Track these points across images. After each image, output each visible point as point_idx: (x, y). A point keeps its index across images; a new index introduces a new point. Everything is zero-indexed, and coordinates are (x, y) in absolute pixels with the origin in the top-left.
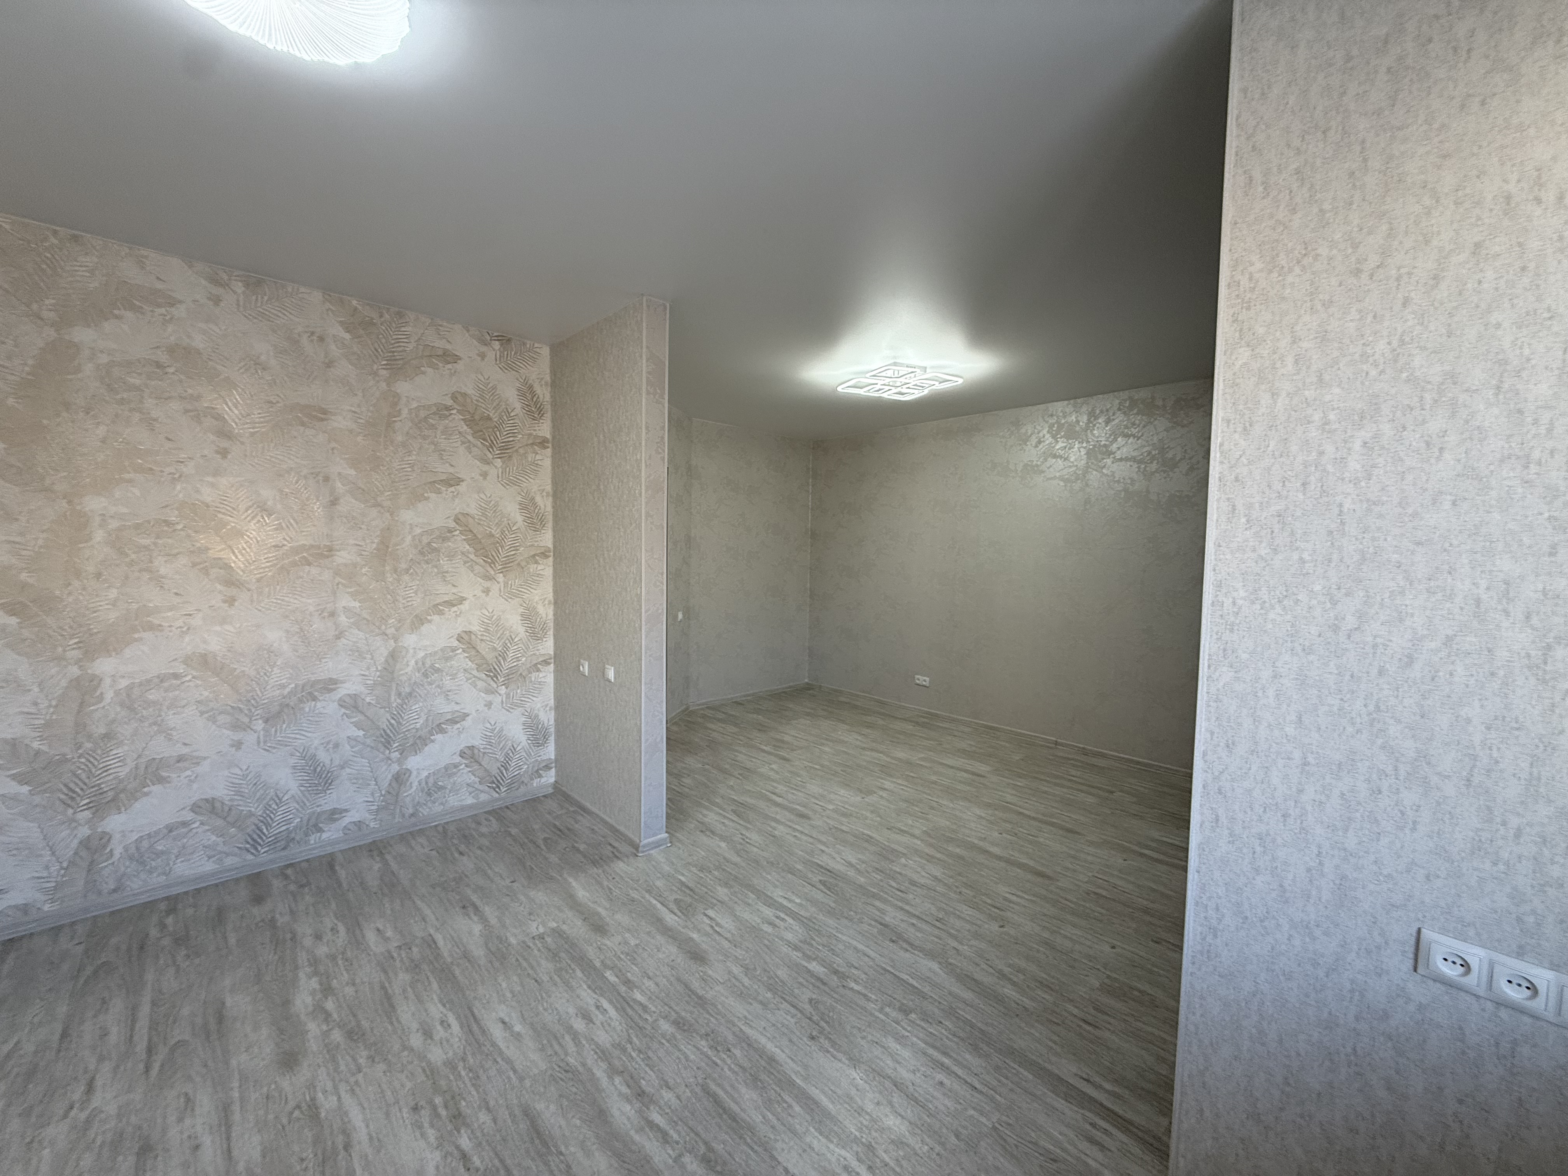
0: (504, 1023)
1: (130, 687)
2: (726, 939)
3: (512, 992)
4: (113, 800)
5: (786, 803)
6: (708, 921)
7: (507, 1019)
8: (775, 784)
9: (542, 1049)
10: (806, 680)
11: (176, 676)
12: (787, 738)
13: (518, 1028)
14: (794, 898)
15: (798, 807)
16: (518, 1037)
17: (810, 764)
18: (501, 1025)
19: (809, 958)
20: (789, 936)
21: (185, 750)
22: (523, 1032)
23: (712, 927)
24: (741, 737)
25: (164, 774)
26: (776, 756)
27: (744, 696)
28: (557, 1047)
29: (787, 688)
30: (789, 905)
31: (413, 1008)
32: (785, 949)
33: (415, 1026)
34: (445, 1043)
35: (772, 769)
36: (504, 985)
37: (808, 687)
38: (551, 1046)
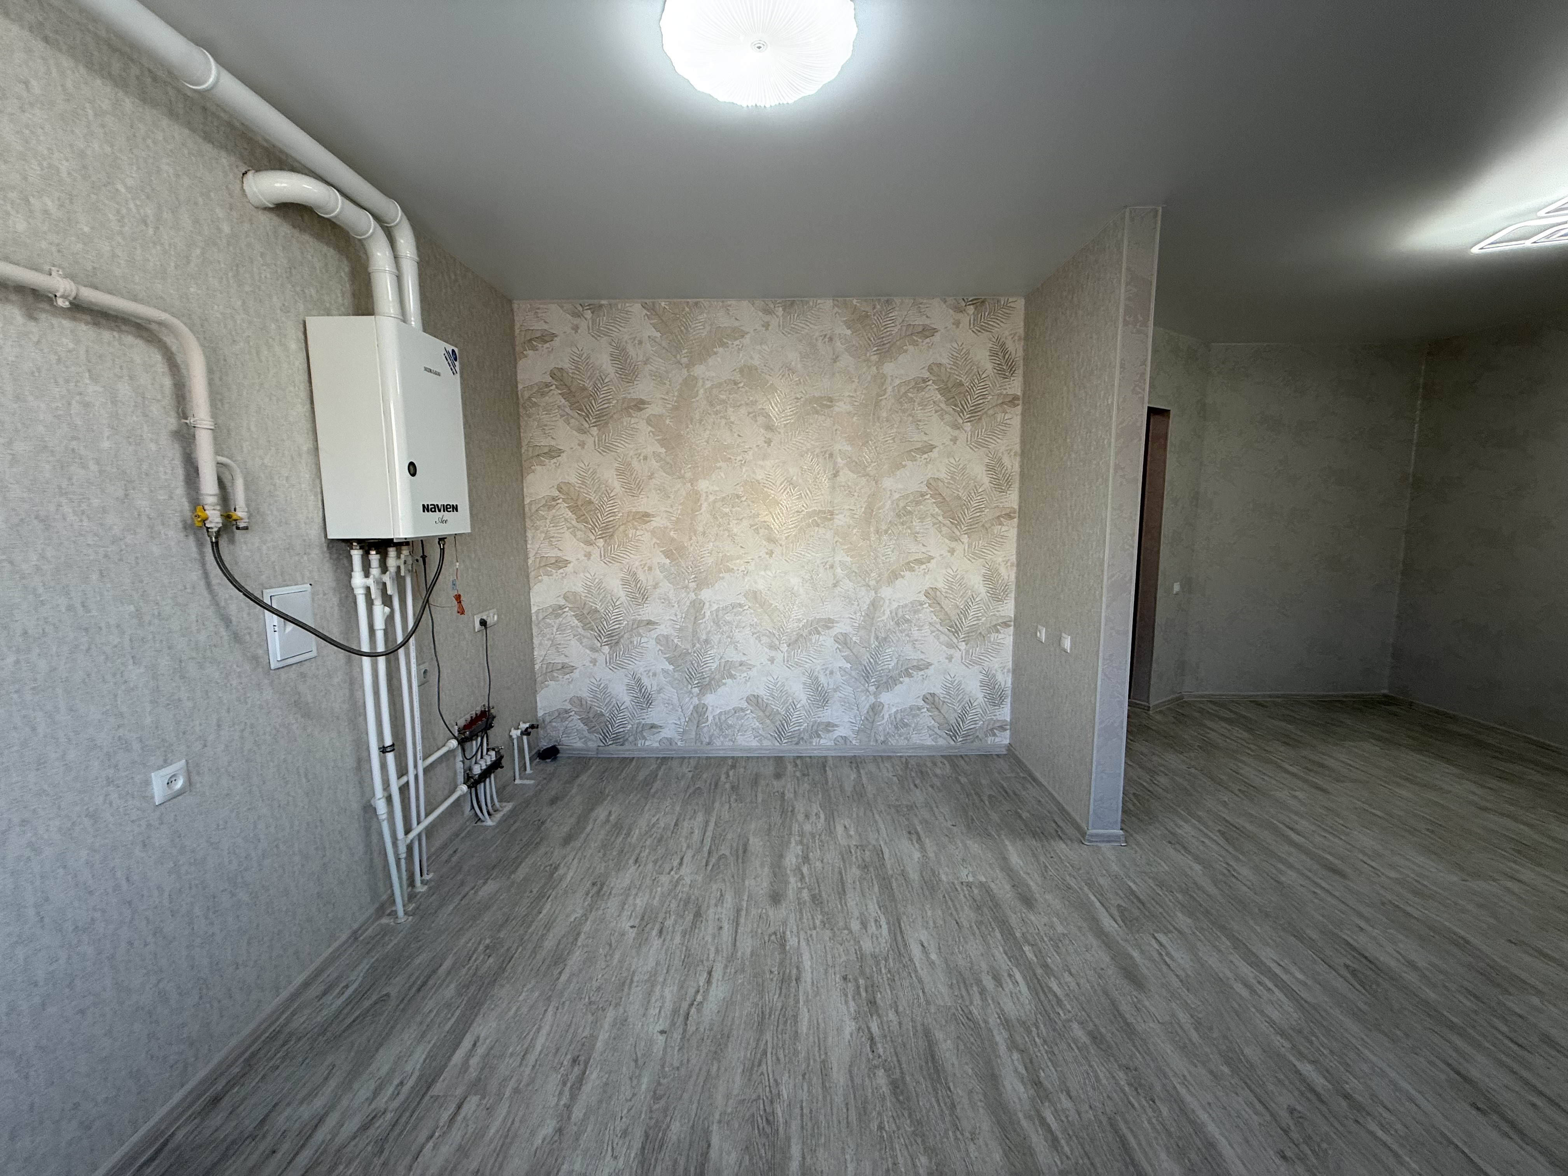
0: (923, 946)
1: (717, 610)
2: (1177, 976)
3: (934, 922)
4: (708, 684)
5: (1310, 846)
6: (1156, 946)
7: (926, 944)
8: (1296, 818)
9: (951, 986)
10: (1385, 691)
11: (740, 605)
12: (1331, 762)
13: (934, 957)
14: (1293, 969)
15: (1328, 857)
16: (932, 964)
17: (1366, 807)
18: (920, 946)
19: (1302, 1056)
20: (1275, 1015)
21: (744, 658)
22: (937, 962)
23: (1160, 954)
24: (1252, 746)
25: (733, 673)
26: (1305, 781)
27: (1270, 696)
28: (964, 993)
29: (1346, 696)
30: (1285, 977)
31: (857, 899)
32: (1264, 1027)
33: (856, 914)
34: (875, 938)
35: (1295, 797)
36: (929, 913)
37: (1388, 701)
38: (959, 989)
